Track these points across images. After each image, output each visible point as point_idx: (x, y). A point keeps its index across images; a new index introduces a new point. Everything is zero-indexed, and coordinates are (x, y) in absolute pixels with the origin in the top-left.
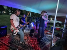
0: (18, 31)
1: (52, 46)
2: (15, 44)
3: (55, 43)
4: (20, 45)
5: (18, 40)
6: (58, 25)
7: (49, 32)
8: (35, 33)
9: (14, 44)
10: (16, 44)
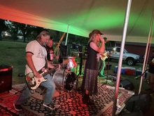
0: (42, 79)
1: (117, 113)
2: (30, 110)
3: (124, 105)
4: (43, 112)
5: (37, 100)
6: (131, 63)
7: (110, 79)
8: (77, 83)
9: (28, 108)
10: (34, 108)
